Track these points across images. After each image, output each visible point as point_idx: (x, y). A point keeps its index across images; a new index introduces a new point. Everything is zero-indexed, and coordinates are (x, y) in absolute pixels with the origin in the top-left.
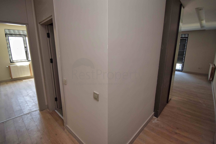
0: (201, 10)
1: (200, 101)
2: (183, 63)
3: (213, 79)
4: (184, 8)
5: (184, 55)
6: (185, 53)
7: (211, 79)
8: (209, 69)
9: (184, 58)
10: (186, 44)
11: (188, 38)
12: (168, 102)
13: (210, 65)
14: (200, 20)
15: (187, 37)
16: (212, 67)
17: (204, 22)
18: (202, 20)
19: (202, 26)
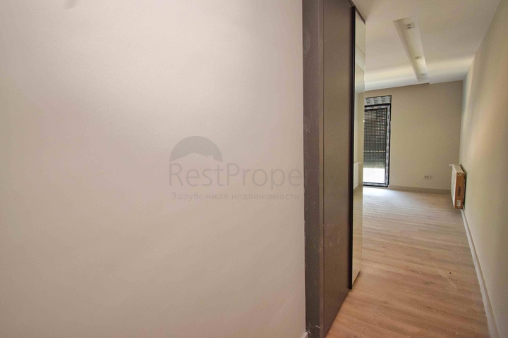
0: (409, 27)
1: (441, 272)
2: (387, 167)
3: (463, 203)
4: (364, 21)
5: (388, 147)
6: (388, 141)
7: (459, 205)
8: (450, 179)
9: (387, 154)
10: (388, 120)
11: (390, 104)
12: (350, 287)
13: (452, 167)
14: (413, 58)
15: (388, 102)
16: (458, 174)
17: (422, 63)
18: (418, 58)
19: (420, 75)
